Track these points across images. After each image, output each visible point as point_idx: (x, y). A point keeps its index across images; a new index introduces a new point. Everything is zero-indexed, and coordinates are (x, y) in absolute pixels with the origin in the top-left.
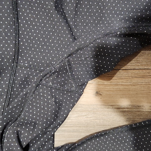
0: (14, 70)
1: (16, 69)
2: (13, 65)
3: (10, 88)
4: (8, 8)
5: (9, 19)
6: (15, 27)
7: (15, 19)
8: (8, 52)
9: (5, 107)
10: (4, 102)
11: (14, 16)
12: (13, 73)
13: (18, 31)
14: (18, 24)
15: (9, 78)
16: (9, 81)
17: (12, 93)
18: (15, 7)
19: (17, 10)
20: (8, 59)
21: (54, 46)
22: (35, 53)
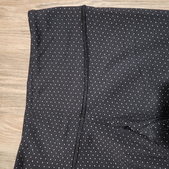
0: (81, 124)
1: (83, 124)
2: (80, 119)
3: (78, 143)
4: (80, 66)
5: (80, 75)
6: (85, 83)
7: (85, 76)
8: (76, 107)
9: (74, 162)
10: (73, 158)
11: (85, 72)
12: (80, 127)
13: (87, 87)
14: (88, 80)
15: (76, 133)
16: (76, 136)
17: (80, 148)
18: (86, 65)
19: (88, 67)
20: (76, 114)
21: (121, 102)
22: (102, 108)
